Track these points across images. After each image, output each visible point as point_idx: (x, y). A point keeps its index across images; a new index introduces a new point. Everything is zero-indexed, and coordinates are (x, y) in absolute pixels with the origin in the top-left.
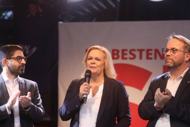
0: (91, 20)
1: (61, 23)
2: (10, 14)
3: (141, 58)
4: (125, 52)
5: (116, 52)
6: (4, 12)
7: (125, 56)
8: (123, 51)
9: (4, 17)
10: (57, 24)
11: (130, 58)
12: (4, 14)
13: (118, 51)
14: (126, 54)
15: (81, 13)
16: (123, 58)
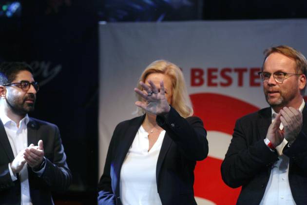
0: (154, 19)
1: (103, 23)
2: (15, 7)
3: (240, 83)
4: (214, 74)
5: (197, 74)
6: (5, 4)
7: (214, 81)
8: (210, 71)
9: (5, 12)
10: (96, 27)
11: (223, 85)
12: (4, 8)
13: (201, 72)
14: (215, 77)
15: (138, 7)
16: (210, 84)
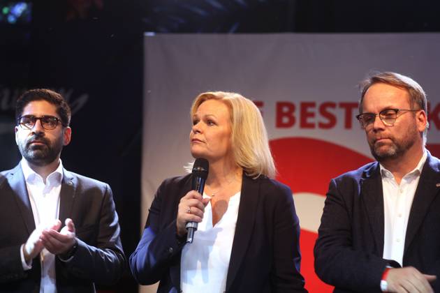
0: (224, 29)
1: (151, 34)
2: (19, 9)
3: (348, 125)
4: (310, 110)
5: (285, 110)
6: (6, 5)
7: (310, 120)
8: (305, 106)
9: (6, 16)
10: (142, 38)
11: (322, 126)
12: (5, 10)
13: (292, 107)
14: (312, 115)
15: (201, 12)
16: (304, 125)
